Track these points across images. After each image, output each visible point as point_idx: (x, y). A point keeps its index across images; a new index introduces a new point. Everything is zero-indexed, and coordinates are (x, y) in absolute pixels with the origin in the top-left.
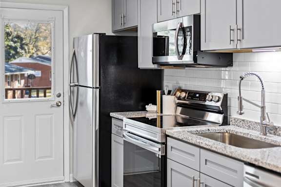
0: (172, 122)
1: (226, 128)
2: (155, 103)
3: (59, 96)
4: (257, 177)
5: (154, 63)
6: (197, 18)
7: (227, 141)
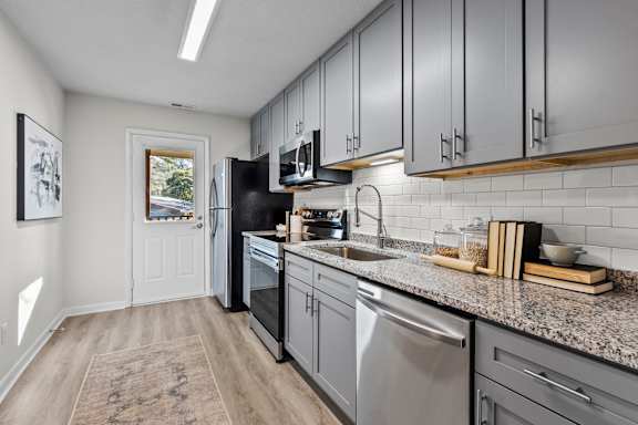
0: (299, 238)
1: (345, 242)
2: (284, 223)
3: (200, 218)
4: (372, 294)
5: (281, 184)
6: (317, 135)
7: (345, 255)
